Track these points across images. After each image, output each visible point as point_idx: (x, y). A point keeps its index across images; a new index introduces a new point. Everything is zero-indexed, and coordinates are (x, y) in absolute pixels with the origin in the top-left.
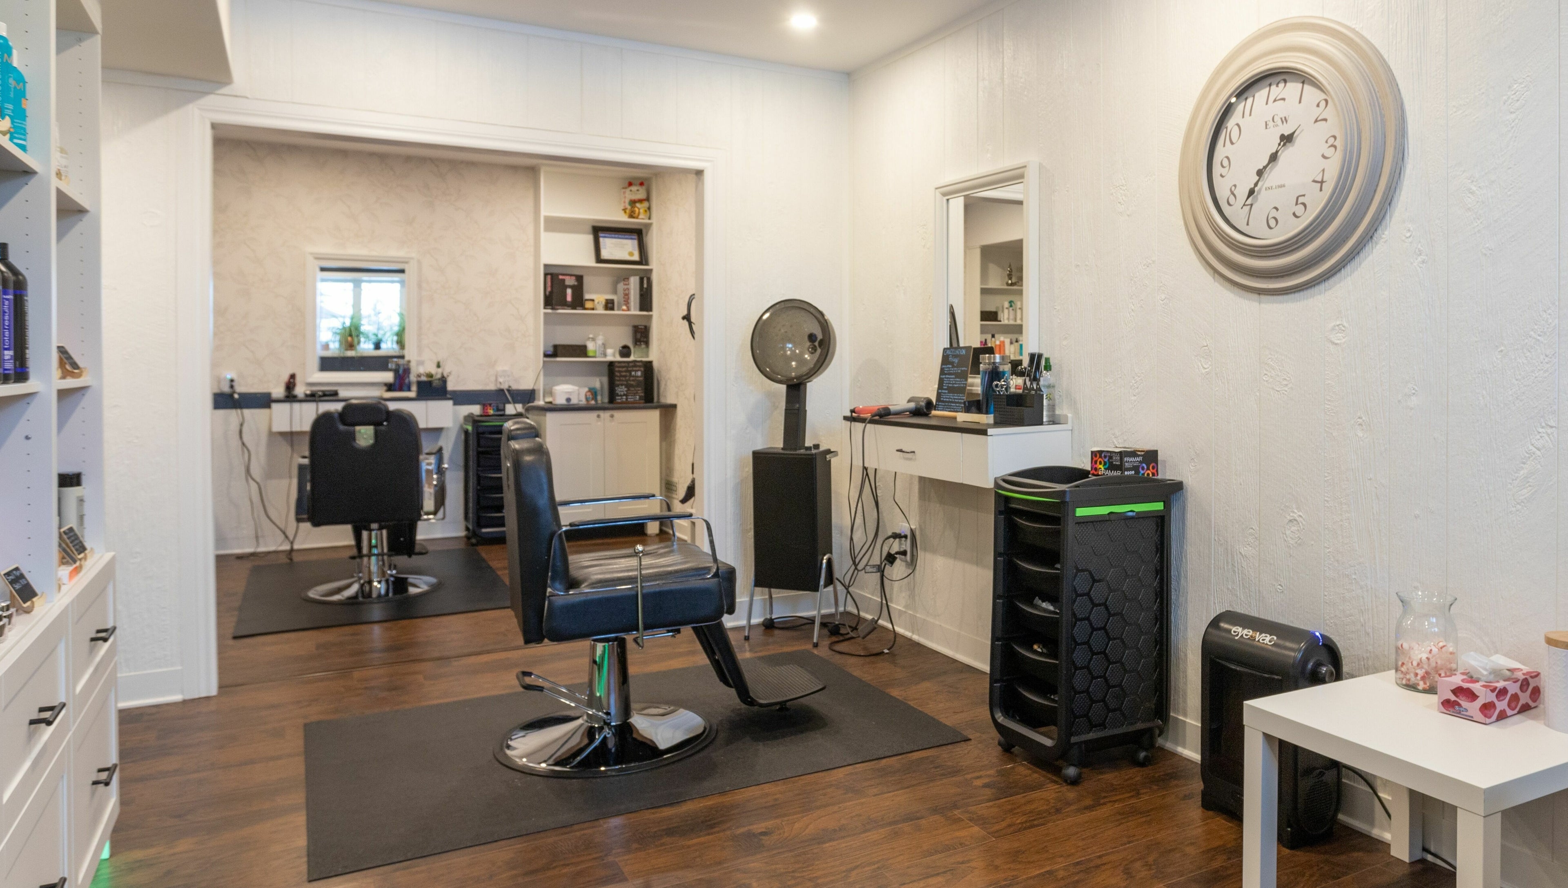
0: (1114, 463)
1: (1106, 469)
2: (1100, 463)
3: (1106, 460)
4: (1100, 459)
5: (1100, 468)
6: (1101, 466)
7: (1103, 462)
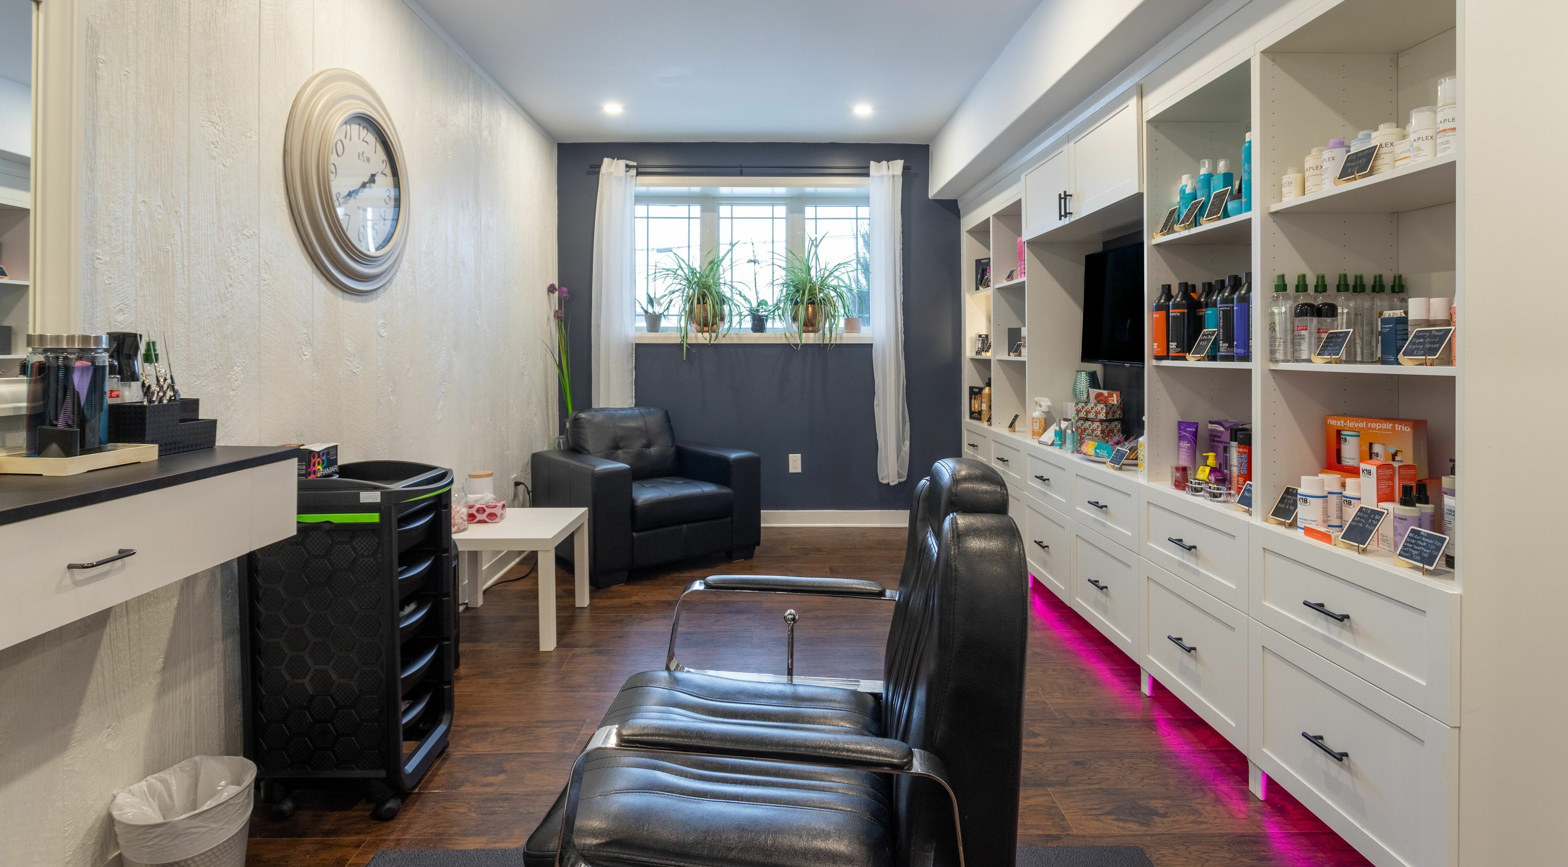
0: (331, 458)
1: (324, 468)
2: (319, 464)
3: (324, 458)
4: (319, 459)
5: (319, 469)
6: (320, 467)
7: (321, 462)
